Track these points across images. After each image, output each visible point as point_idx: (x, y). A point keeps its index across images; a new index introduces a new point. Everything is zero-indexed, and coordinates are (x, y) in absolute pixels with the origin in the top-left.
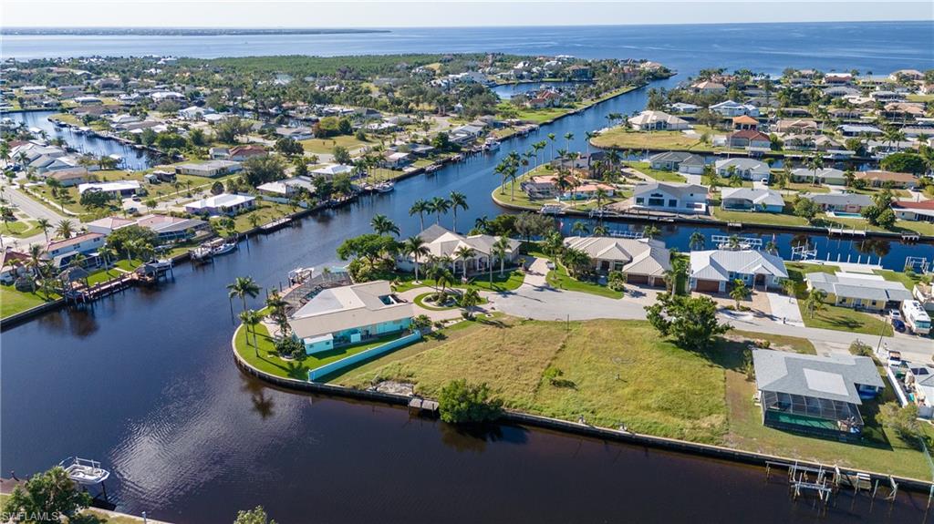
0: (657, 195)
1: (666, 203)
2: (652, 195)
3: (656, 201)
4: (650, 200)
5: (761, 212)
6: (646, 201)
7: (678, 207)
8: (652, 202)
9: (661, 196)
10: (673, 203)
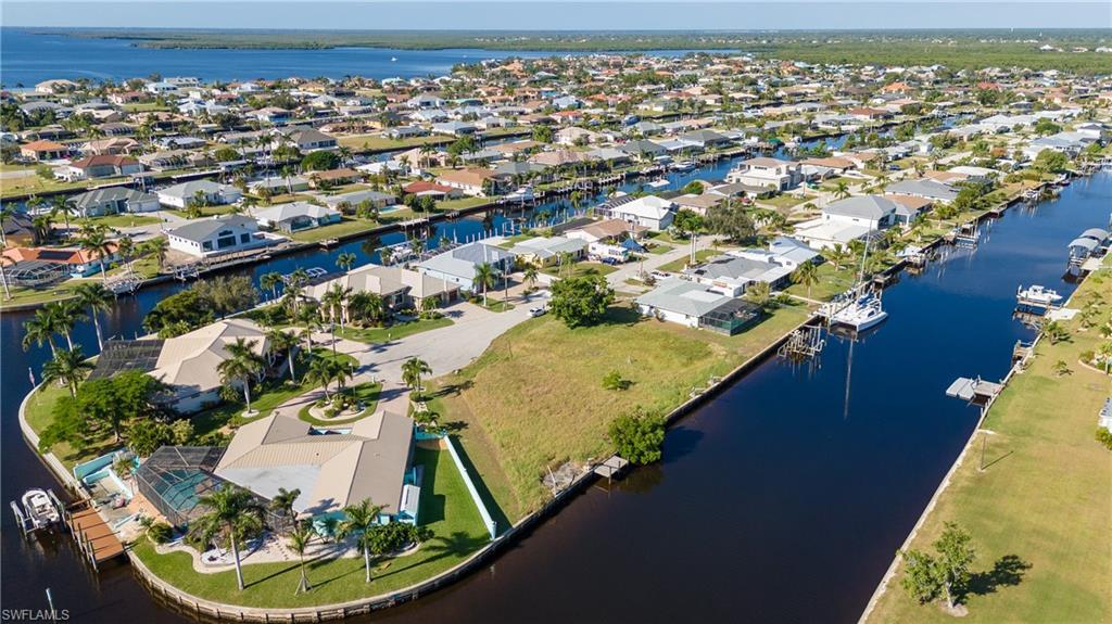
0: (226, 233)
1: (238, 239)
2: (220, 235)
3: (226, 241)
4: (219, 241)
5: (326, 225)
6: (215, 244)
7: (253, 242)
8: (222, 243)
9: (231, 232)
10: (245, 238)
